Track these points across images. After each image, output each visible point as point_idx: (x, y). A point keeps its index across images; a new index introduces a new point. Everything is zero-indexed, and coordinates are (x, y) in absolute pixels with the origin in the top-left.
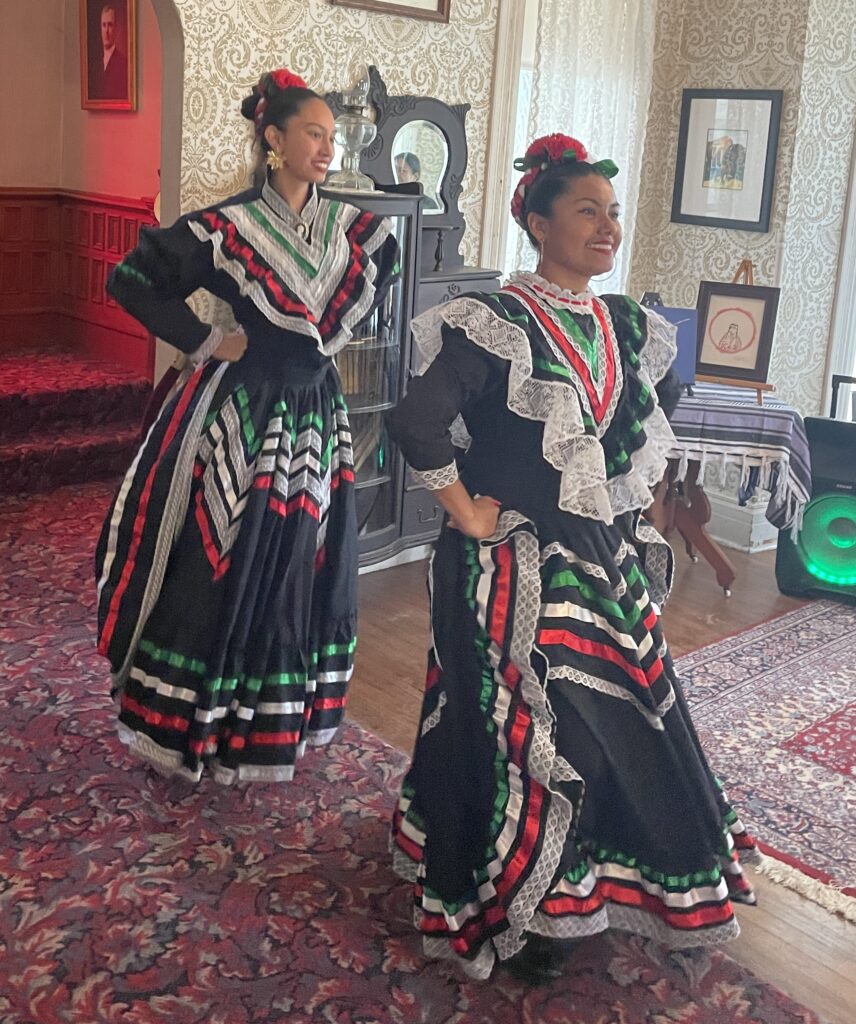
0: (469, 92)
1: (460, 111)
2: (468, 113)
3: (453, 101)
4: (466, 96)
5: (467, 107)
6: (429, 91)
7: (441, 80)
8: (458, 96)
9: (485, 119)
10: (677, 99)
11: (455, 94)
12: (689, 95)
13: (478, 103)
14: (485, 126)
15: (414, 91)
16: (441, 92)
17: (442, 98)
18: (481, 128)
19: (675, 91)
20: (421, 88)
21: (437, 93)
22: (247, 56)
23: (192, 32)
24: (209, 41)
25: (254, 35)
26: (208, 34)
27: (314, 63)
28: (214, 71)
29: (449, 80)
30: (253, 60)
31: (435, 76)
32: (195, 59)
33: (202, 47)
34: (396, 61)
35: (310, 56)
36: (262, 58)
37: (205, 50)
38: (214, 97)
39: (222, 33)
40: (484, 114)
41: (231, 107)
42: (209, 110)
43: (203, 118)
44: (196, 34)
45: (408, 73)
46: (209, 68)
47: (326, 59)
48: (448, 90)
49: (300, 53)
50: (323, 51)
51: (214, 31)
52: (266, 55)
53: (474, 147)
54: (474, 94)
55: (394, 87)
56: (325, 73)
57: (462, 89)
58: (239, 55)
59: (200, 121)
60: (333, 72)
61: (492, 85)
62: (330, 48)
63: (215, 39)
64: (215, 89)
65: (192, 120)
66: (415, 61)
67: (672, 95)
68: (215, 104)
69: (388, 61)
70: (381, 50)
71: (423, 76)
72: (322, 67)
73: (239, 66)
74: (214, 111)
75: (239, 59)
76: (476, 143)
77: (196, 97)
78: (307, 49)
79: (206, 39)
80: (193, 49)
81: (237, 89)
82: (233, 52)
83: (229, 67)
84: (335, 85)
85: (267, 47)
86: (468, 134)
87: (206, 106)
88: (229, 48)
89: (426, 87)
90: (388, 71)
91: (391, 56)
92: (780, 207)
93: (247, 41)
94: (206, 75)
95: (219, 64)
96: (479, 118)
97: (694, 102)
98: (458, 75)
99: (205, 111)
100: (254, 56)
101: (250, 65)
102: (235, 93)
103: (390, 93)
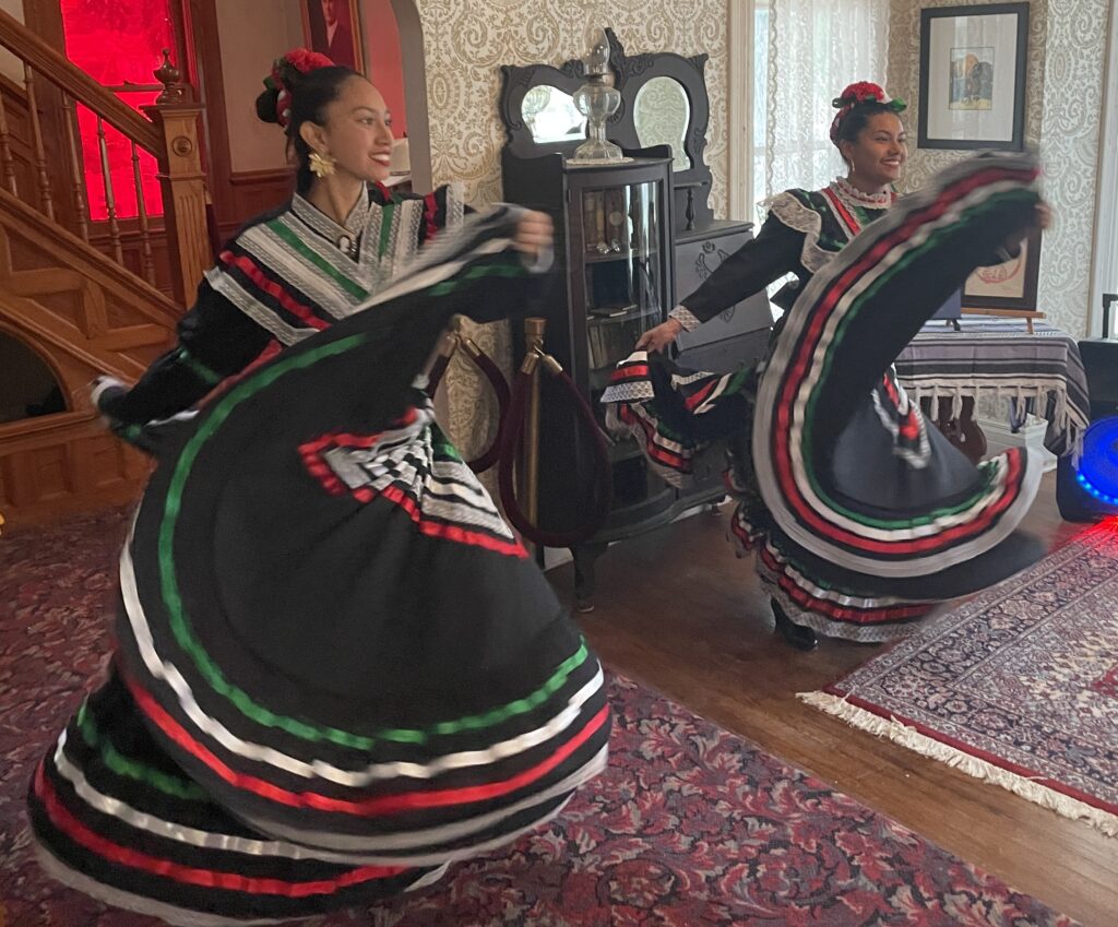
0: (706, 41)
1: (698, 62)
2: (707, 63)
3: (690, 52)
4: (702, 45)
5: (705, 57)
6: (665, 46)
7: (677, 33)
8: (695, 47)
9: (723, 66)
10: (916, 20)
11: (692, 45)
12: (927, 15)
13: (715, 51)
14: (724, 73)
15: (651, 48)
16: (677, 45)
17: (679, 52)
18: (720, 76)
19: (912, 12)
20: (657, 44)
21: (673, 47)
22: (485, 34)
23: (429, 18)
24: (446, 25)
25: (489, 12)
26: (444, 18)
27: (550, 32)
28: (453, 54)
29: (684, 31)
30: (490, 37)
31: (671, 30)
32: (434, 45)
33: (440, 31)
34: (630, 19)
35: (546, 26)
36: (499, 35)
37: (442, 35)
38: (456, 81)
39: (458, 14)
40: (722, 61)
41: (473, 89)
42: (452, 94)
43: (447, 103)
44: (433, 19)
45: (643, 30)
46: (448, 53)
47: (561, 26)
48: (684, 42)
49: (536, 25)
50: (558, 19)
51: (450, 14)
52: (503, 31)
53: (715, 97)
54: (710, 42)
55: (631, 47)
56: (561, 42)
57: (699, 40)
58: (477, 35)
59: (445, 107)
60: (569, 39)
61: (728, 31)
62: (565, 16)
63: (452, 22)
64: (457, 72)
65: (437, 107)
66: (649, 17)
67: (910, 16)
68: (458, 88)
69: (622, 20)
70: (615, 10)
71: (658, 32)
72: (558, 35)
73: (477, 46)
74: (458, 95)
75: (476, 39)
76: (716, 93)
77: (439, 83)
78: (542, 19)
79: (444, 22)
80: (431, 34)
81: (476, 69)
82: (470, 33)
83: (468, 48)
84: (572, 53)
85: (503, 23)
86: (708, 84)
87: (449, 91)
88: (466, 29)
89: (662, 42)
90: (623, 31)
91: (626, 14)
92: (1033, 124)
93: (483, 19)
94: (446, 59)
95: (458, 46)
96: (717, 66)
97: (933, 21)
98: (693, 25)
99: (449, 97)
100: (491, 34)
101: (488, 43)
102: (476, 74)
103: (627, 53)
